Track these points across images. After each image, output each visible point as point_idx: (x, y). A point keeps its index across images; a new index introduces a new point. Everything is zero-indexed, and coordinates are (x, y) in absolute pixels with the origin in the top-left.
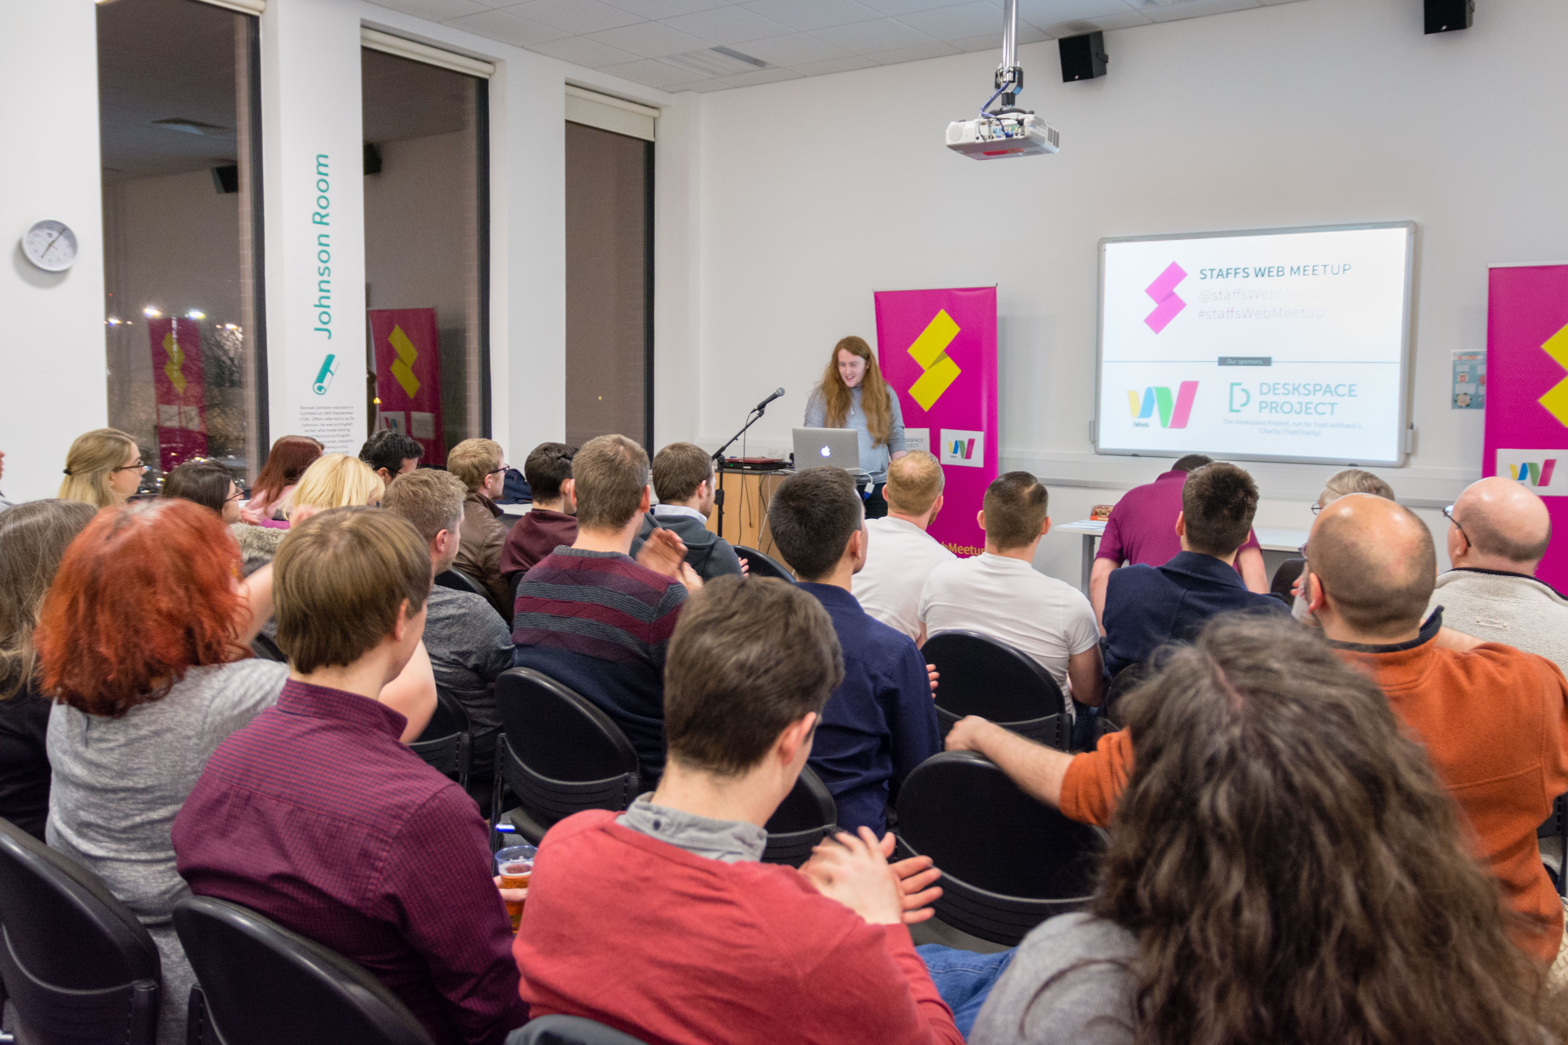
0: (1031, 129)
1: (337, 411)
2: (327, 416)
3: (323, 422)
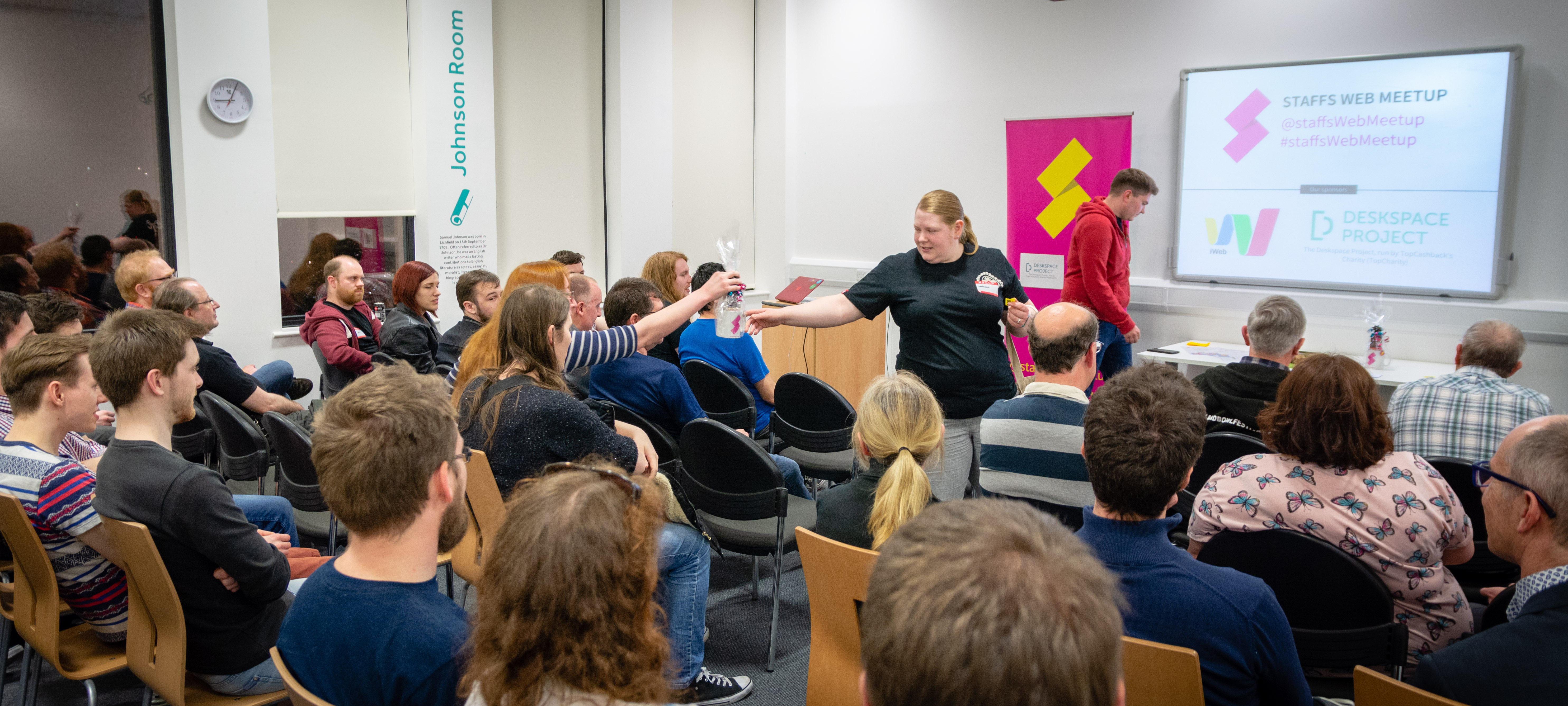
1: (471, 239)
2: (463, 245)
3: (459, 250)
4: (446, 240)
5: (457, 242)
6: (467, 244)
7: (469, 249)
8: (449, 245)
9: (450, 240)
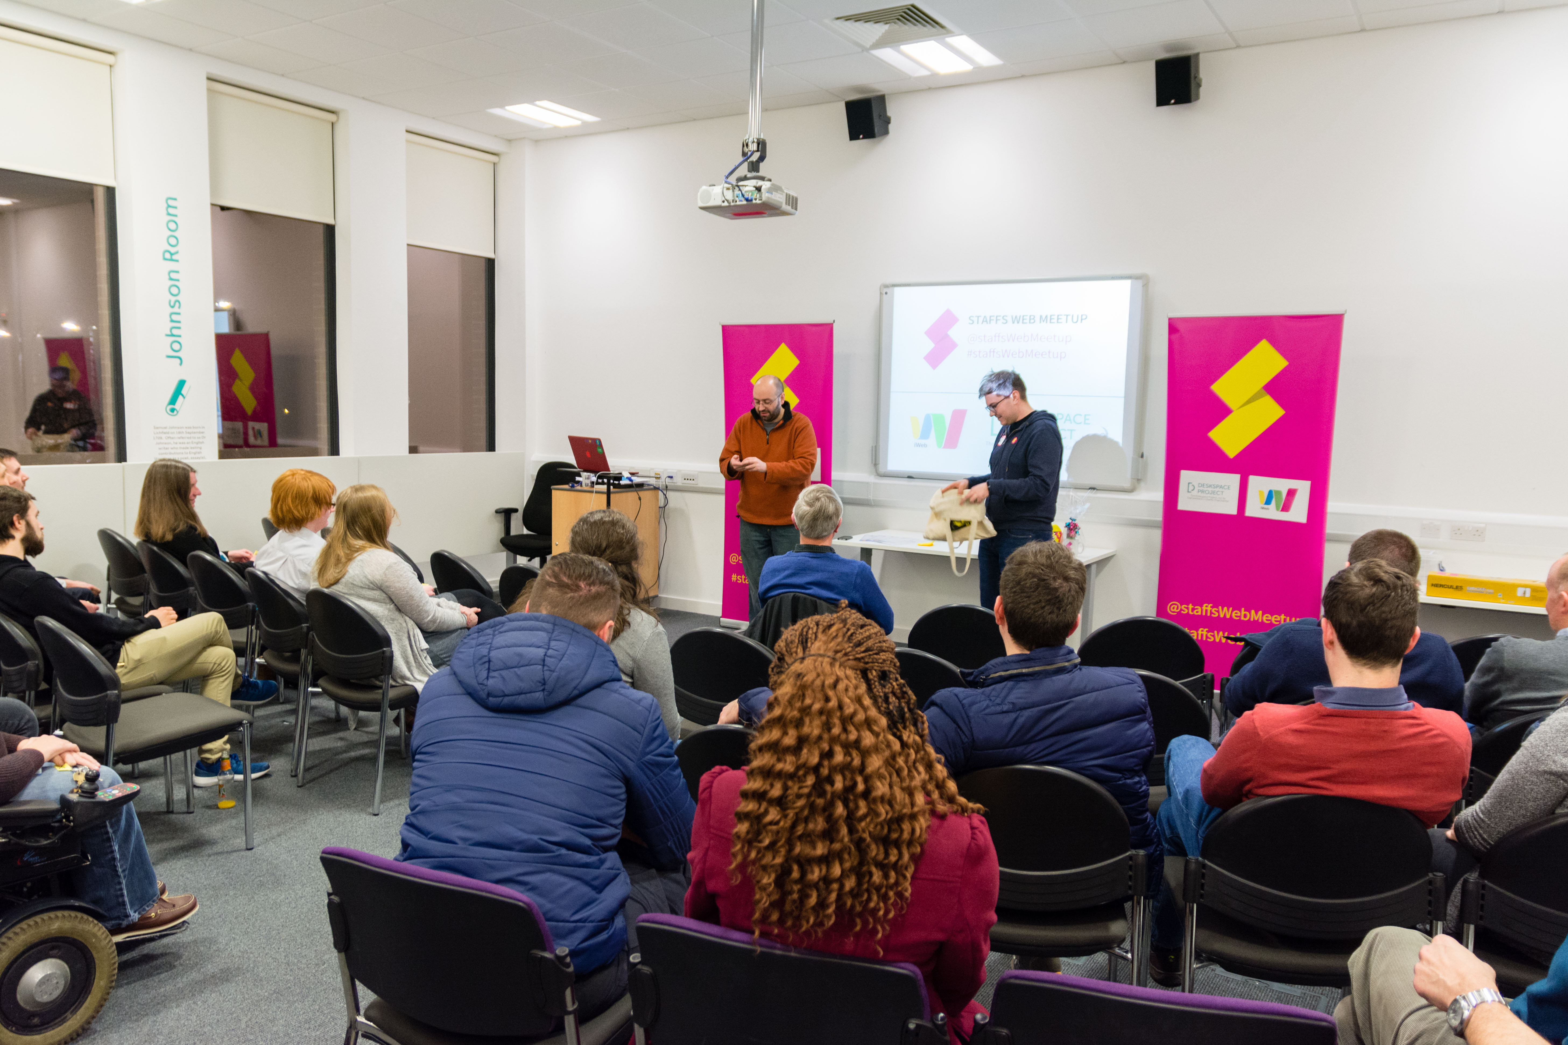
0: (767, 195)
1: (189, 430)
2: (180, 435)
3: (175, 441)
4: (161, 430)
5: (173, 433)
6: (183, 435)
7: (186, 441)
8: (164, 436)
9: (165, 431)
